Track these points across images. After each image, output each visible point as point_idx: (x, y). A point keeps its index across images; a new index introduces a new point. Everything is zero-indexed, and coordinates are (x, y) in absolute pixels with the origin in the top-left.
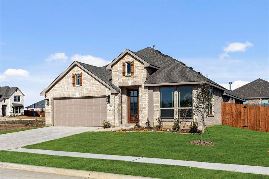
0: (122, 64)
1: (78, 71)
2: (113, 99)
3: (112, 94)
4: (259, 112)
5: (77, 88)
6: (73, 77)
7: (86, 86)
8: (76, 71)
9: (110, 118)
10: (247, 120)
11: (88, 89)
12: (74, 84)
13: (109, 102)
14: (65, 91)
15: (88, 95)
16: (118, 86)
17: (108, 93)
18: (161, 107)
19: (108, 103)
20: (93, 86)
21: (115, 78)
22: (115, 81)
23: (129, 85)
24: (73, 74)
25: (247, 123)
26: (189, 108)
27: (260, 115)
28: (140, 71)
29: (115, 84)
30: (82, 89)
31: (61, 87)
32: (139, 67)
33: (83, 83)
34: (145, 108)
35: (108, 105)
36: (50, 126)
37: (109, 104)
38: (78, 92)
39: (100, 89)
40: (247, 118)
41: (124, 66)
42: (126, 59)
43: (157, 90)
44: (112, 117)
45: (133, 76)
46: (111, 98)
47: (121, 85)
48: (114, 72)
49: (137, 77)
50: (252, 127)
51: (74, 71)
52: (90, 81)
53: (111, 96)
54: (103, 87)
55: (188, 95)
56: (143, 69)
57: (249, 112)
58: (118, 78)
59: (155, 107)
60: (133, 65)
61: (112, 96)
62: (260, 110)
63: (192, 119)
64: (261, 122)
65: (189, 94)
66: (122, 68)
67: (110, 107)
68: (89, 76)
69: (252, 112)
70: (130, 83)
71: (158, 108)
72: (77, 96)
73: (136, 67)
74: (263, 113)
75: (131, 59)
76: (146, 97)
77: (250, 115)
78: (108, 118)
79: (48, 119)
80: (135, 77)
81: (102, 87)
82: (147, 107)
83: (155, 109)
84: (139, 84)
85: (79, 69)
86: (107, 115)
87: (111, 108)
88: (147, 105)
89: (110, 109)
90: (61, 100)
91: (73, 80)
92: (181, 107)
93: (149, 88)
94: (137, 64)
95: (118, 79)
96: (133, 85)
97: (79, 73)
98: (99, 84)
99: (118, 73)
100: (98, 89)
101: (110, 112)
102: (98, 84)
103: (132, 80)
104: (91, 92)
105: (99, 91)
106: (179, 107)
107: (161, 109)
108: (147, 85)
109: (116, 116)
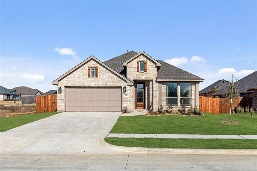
0: (136, 62)
1: (94, 64)
2: (128, 89)
3: (128, 85)
4: (209, 101)
5: (93, 79)
6: (89, 69)
7: (102, 77)
8: (91, 64)
9: (126, 105)
10: (202, 106)
11: (104, 80)
12: (89, 75)
13: (125, 92)
14: (80, 81)
15: (104, 86)
16: (132, 80)
17: (123, 84)
18: (167, 97)
20: (109, 78)
21: (129, 73)
22: (130, 76)
24: (89, 67)
25: (202, 108)
26: (188, 98)
27: (210, 103)
28: (152, 69)
29: (130, 77)
30: (98, 80)
31: (75, 77)
32: (151, 66)
33: (99, 75)
34: (156, 97)
35: (124, 94)
36: (62, 112)
38: (93, 82)
39: (116, 81)
40: (202, 105)
41: (138, 63)
42: (140, 59)
43: (164, 84)
45: (146, 72)
47: (135, 79)
48: (129, 68)
49: (150, 73)
50: (205, 110)
51: (90, 64)
52: (106, 74)
53: (127, 87)
54: (118, 79)
56: (154, 68)
57: (202, 101)
58: (132, 73)
59: (163, 97)
60: (146, 64)
62: (210, 100)
63: (190, 105)
64: (210, 108)
65: (188, 88)
66: (136, 65)
67: (125, 96)
68: (105, 69)
69: (204, 101)
70: (143, 78)
71: (165, 97)
72: (93, 85)
73: (148, 65)
74: (211, 101)
75: (145, 59)
76: (157, 89)
77: (203, 103)
78: (124, 105)
79: (60, 105)
80: (148, 73)
82: (158, 97)
83: (162, 98)
84: (151, 79)
85: (95, 63)
86: (123, 102)
88: (158, 95)
90: (74, 89)
91: (89, 72)
92: (183, 97)
93: (160, 82)
94: (150, 63)
96: (146, 79)
97: (96, 66)
98: (115, 77)
99: (132, 69)
100: (114, 81)
101: (126, 100)
103: (145, 75)
104: (107, 83)
105: (115, 83)
106: (180, 97)
107: (167, 98)
108: (158, 80)
109: (131, 103)
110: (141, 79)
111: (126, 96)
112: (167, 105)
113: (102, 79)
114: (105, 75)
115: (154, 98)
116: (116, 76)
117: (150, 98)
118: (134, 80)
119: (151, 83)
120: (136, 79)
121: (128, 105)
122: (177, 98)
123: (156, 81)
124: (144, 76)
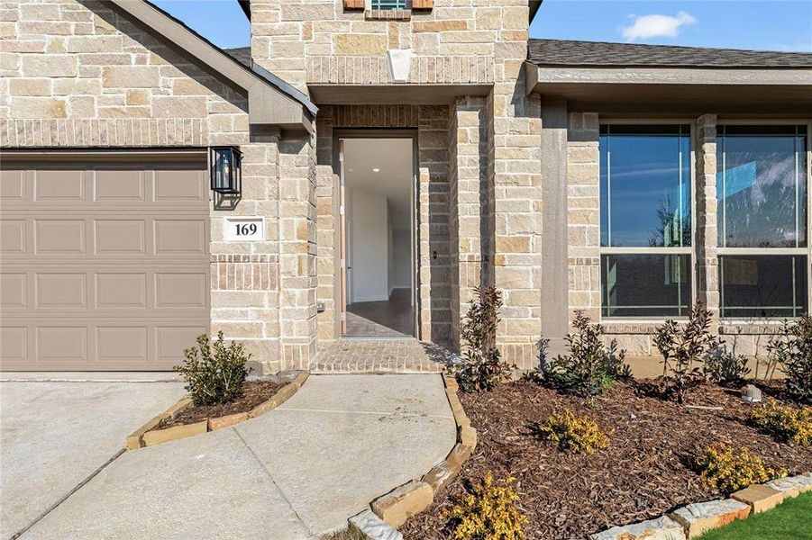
2: (263, 171)
7: (20, 63)
9: (244, 314)
13: (229, 193)
15: (38, 139)
16: (301, 84)
17: (220, 126)
19: (227, 203)
20: (85, 74)
21: (276, 26)
22: (282, 50)
23: (397, 78)
26: (781, 251)
34: (521, 244)
35: (226, 216)
37: (232, 207)
39: (152, 96)
43: (584, 129)
44: (257, 303)
45: (423, 18)
46: (244, 164)
47: (323, 79)
49: (463, 25)
53: (248, 148)
55: (782, 176)
58: (300, 25)
59: (575, 241)
61: (261, 156)
70: (403, 67)
71: (588, 246)
76: (528, 167)
78: (228, 315)
80: (445, 26)
81: (172, 81)
82: (535, 241)
83: (572, 251)
84: (476, 80)
86: (216, 292)
87: (249, 237)
88: (536, 225)
89: (242, 245)
92: (739, 245)
95: (307, 37)
96: (423, 79)
98: (141, 61)
100: (132, 98)
101: (243, 266)
102: (134, 56)
103: (417, 43)
104: (69, 111)
105: (146, 113)
106: (720, 245)
107: (603, 256)
108: (545, 76)
109: (290, 299)
110: (385, 81)
111: (242, 237)
112: (605, 314)
113: (22, 75)
114: (48, 39)
115: (499, 253)
116: (149, 54)
117: (463, 256)
118: (314, 91)
119: (467, 121)
120: (334, 80)
121: (261, 315)
122: (691, 250)
123: (515, 101)
124: (409, 54)
